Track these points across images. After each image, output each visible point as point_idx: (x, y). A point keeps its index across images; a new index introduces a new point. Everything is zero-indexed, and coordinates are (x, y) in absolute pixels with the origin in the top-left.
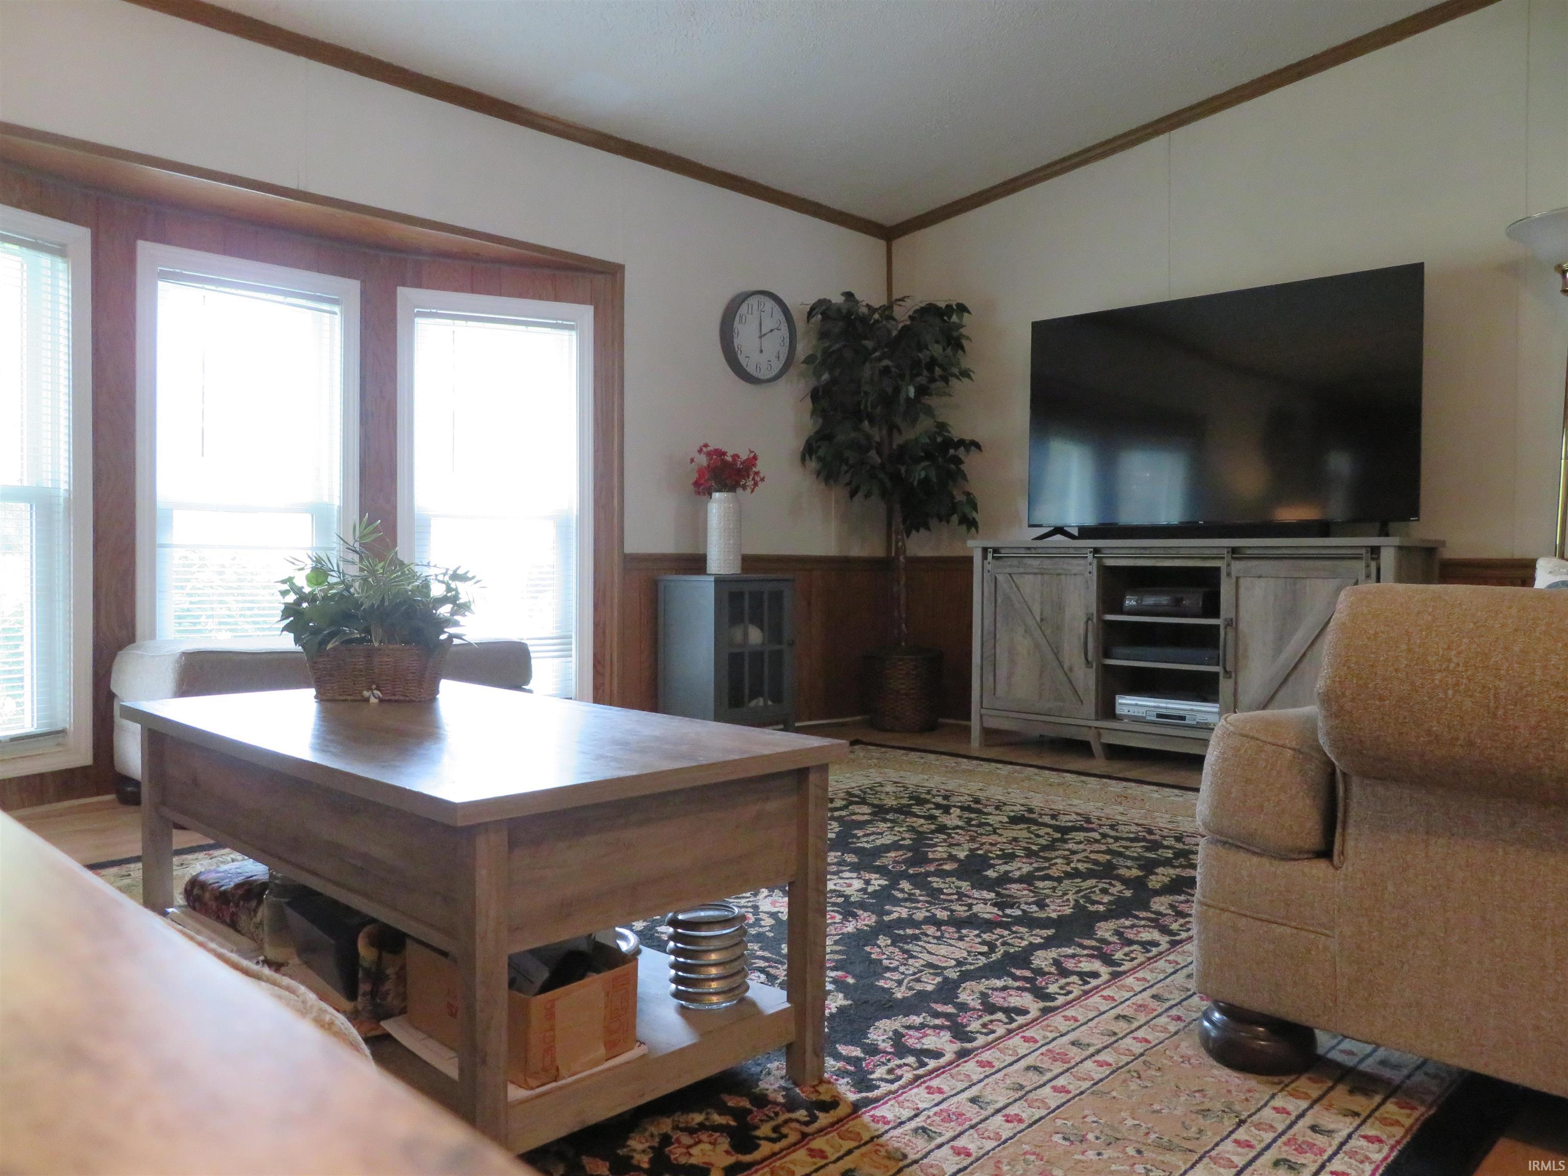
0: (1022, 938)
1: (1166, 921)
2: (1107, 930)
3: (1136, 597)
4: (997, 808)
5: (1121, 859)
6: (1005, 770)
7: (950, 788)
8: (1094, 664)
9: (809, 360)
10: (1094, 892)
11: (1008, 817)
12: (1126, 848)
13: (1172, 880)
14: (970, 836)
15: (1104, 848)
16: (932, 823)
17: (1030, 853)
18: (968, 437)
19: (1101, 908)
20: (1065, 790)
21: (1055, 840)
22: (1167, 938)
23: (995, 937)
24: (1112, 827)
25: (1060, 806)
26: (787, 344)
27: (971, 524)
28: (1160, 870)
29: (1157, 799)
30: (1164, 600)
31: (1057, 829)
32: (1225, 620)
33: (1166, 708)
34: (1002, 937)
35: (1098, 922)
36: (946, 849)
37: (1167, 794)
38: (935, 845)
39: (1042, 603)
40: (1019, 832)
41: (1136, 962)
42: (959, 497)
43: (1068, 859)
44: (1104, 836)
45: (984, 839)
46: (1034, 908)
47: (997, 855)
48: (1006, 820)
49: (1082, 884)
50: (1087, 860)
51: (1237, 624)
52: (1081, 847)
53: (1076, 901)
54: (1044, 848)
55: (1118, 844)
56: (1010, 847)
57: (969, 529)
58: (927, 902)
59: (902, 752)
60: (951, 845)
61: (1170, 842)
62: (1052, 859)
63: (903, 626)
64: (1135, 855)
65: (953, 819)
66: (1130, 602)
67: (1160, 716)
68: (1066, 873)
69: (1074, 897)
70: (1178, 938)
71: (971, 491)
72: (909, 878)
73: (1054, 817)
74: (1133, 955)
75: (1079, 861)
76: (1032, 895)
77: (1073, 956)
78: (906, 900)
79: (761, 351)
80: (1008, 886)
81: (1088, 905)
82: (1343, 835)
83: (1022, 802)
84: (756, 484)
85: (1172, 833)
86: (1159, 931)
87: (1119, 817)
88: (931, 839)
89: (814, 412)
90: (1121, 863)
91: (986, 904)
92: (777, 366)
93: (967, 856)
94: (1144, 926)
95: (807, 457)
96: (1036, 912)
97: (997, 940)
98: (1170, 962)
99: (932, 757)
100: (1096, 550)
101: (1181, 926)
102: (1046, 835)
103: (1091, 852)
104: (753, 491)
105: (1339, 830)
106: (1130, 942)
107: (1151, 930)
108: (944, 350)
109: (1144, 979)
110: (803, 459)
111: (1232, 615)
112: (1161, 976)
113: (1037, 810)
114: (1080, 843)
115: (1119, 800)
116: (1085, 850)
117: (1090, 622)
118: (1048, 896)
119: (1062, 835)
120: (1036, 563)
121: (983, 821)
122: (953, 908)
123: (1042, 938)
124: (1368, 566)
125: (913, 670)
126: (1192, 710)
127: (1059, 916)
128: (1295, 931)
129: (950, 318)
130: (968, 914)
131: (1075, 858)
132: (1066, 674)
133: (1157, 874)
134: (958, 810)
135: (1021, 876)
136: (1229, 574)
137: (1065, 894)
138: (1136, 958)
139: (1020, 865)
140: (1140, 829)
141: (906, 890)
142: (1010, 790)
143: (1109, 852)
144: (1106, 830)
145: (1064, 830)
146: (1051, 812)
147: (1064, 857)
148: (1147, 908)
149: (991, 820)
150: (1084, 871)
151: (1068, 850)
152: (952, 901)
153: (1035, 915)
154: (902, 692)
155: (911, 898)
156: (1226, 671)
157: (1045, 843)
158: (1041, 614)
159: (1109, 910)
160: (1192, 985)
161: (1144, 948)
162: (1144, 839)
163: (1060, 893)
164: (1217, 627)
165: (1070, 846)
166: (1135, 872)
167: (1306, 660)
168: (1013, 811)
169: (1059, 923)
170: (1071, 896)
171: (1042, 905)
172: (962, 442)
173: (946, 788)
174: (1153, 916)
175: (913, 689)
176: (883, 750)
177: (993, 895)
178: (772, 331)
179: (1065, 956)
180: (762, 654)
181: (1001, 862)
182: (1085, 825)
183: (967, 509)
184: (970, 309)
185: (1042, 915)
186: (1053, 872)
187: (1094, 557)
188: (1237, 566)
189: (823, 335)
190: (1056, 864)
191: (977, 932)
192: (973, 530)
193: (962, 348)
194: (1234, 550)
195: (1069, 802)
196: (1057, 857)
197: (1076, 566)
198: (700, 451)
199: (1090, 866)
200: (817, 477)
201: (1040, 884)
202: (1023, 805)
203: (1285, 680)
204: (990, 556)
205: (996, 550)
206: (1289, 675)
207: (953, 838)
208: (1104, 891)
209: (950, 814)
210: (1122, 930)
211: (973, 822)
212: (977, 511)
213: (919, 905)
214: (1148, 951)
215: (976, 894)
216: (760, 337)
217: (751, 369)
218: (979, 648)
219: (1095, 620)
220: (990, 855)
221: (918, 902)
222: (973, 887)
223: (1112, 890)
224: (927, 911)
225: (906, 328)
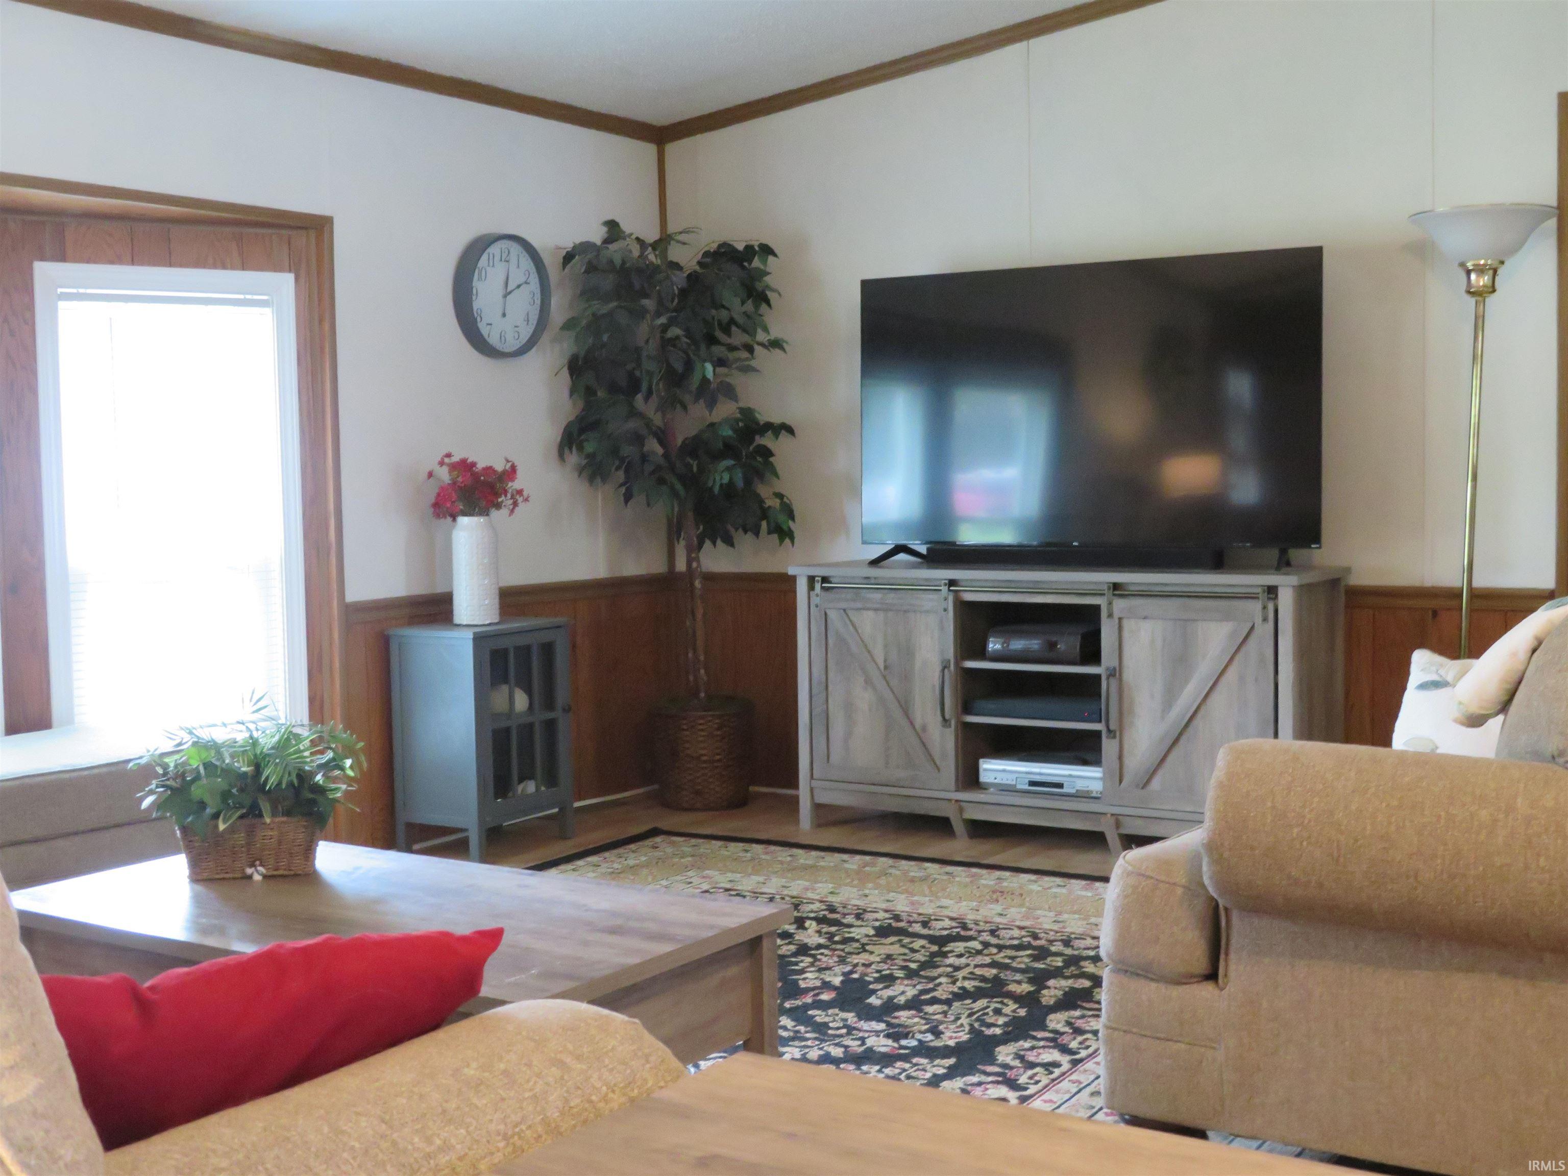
0: (924, 1070)
1: (1065, 1039)
2: (1008, 1055)
3: (1001, 640)
4: (858, 917)
5: (1008, 973)
6: (854, 862)
7: (795, 893)
8: (953, 723)
9: (569, 325)
10: (987, 1014)
11: (874, 928)
12: (1013, 958)
13: (1066, 994)
14: (839, 956)
15: (988, 960)
16: (790, 943)
17: (911, 974)
18: (776, 419)
19: (998, 1031)
20: (930, 888)
21: (933, 955)
22: (1068, 1058)
23: (897, 1071)
24: (993, 932)
25: (928, 909)
26: (538, 302)
27: (784, 534)
28: (1051, 983)
29: (1038, 892)
30: (1034, 644)
31: (932, 939)
32: (1108, 669)
33: (1040, 774)
34: (904, 1070)
35: (996, 1047)
36: (817, 975)
37: (1047, 886)
38: (803, 971)
39: (886, 646)
40: (891, 947)
41: (1040, 1085)
42: (772, 503)
43: (952, 977)
44: (986, 945)
45: (855, 959)
46: (929, 1037)
47: (875, 978)
48: (872, 932)
49: (973, 1005)
50: (972, 977)
51: (1120, 675)
52: (963, 961)
53: (971, 1025)
54: (924, 965)
55: (1002, 954)
56: (886, 967)
57: (782, 541)
58: (816, 1039)
59: (719, 843)
60: (820, 970)
61: (1057, 947)
62: (936, 978)
63: (702, 671)
64: (1023, 966)
65: (811, 935)
66: (994, 645)
67: (1033, 783)
68: (953, 993)
69: (968, 1020)
70: (1077, 1057)
71: (784, 493)
72: (790, 1013)
73: (925, 924)
74: (1037, 1078)
75: (964, 978)
76: (924, 1022)
77: (979, 1084)
78: (793, 1039)
79: (504, 315)
80: (897, 1014)
81: (983, 1029)
82: (1226, 961)
83: (884, 906)
84: (515, 504)
85: (1058, 936)
86: (1059, 1050)
87: (998, 920)
88: (796, 964)
89: (572, 392)
90: (1010, 978)
91: (878, 1036)
92: (526, 333)
93: (842, 982)
94: (1044, 1047)
95: (566, 451)
96: (932, 1041)
97: (900, 1074)
98: (1073, 1082)
99: (758, 848)
100: (952, 583)
101: (1080, 1043)
102: (922, 949)
103: (976, 966)
104: (512, 511)
105: (1222, 957)
106: (1032, 1065)
107: (1051, 1050)
108: (743, 303)
109: (1051, 1101)
110: (561, 456)
111: (1115, 663)
112: (1067, 1096)
113: (904, 916)
114: (960, 956)
115: (995, 896)
116: (968, 965)
117: (946, 670)
118: (942, 1023)
119: (940, 948)
120: (878, 596)
121: (847, 935)
122: (846, 1043)
123: (944, 1068)
124: (1265, 608)
125: (718, 729)
126: (1070, 776)
127: (957, 1043)
128: (1188, 1047)
129: (750, 262)
130: (862, 1049)
131: (960, 974)
132: (918, 734)
133: (1049, 988)
134: (814, 923)
135: (907, 1001)
136: (1110, 615)
137: (958, 1019)
138: (1040, 1081)
139: (902, 988)
140: (1023, 933)
141: (789, 1027)
142: (867, 892)
143: (993, 964)
144: (986, 937)
145: (941, 941)
146: (921, 918)
147: (948, 975)
148: (1044, 1028)
149: (856, 933)
150: (972, 990)
151: (950, 966)
152: (841, 1036)
153: (932, 1044)
154: (704, 758)
155: (797, 1037)
156: (1109, 731)
157: (923, 959)
158: (885, 661)
159: (1005, 1033)
160: (1099, 1102)
161: (1046, 1070)
162: (1028, 946)
163: (952, 1018)
164: (1098, 677)
165: (951, 960)
166: (1026, 988)
167: (1199, 715)
168: (877, 920)
169: (957, 1050)
170: (964, 1021)
171: (937, 1033)
172: (769, 426)
173: (790, 893)
174: (1051, 1035)
175: (718, 754)
176: (694, 841)
177: (882, 1026)
178: (519, 286)
179: (972, 1085)
180: (531, 726)
181: (881, 986)
182: (963, 933)
183: (782, 518)
184: (776, 251)
185: (938, 1043)
186: (940, 994)
187: (949, 590)
188: (1120, 605)
189: (588, 293)
190: (940, 984)
191: (877, 1068)
192: (787, 541)
193: (768, 302)
194: (1116, 586)
195: (939, 904)
196: (940, 976)
197: (929, 601)
198: (442, 463)
199: (977, 983)
200: (579, 476)
201: (930, 1009)
202: (886, 911)
203: (1176, 741)
204: (818, 586)
205: (825, 580)
206: (1180, 734)
207: (819, 960)
208: (998, 1012)
209: (806, 929)
210: (1022, 1053)
211: (837, 938)
212: (793, 519)
213: (809, 1043)
214: (1051, 1073)
215: (864, 1025)
216: (505, 296)
217: (493, 340)
218: (807, 704)
219: (952, 667)
220: (867, 979)
221: (807, 1039)
222: (860, 1019)
223: (1007, 1010)
224: (821, 1049)
225: (693, 278)
